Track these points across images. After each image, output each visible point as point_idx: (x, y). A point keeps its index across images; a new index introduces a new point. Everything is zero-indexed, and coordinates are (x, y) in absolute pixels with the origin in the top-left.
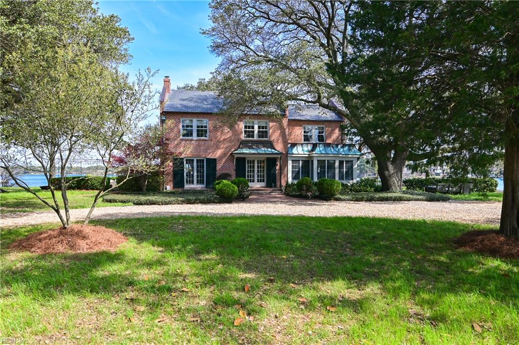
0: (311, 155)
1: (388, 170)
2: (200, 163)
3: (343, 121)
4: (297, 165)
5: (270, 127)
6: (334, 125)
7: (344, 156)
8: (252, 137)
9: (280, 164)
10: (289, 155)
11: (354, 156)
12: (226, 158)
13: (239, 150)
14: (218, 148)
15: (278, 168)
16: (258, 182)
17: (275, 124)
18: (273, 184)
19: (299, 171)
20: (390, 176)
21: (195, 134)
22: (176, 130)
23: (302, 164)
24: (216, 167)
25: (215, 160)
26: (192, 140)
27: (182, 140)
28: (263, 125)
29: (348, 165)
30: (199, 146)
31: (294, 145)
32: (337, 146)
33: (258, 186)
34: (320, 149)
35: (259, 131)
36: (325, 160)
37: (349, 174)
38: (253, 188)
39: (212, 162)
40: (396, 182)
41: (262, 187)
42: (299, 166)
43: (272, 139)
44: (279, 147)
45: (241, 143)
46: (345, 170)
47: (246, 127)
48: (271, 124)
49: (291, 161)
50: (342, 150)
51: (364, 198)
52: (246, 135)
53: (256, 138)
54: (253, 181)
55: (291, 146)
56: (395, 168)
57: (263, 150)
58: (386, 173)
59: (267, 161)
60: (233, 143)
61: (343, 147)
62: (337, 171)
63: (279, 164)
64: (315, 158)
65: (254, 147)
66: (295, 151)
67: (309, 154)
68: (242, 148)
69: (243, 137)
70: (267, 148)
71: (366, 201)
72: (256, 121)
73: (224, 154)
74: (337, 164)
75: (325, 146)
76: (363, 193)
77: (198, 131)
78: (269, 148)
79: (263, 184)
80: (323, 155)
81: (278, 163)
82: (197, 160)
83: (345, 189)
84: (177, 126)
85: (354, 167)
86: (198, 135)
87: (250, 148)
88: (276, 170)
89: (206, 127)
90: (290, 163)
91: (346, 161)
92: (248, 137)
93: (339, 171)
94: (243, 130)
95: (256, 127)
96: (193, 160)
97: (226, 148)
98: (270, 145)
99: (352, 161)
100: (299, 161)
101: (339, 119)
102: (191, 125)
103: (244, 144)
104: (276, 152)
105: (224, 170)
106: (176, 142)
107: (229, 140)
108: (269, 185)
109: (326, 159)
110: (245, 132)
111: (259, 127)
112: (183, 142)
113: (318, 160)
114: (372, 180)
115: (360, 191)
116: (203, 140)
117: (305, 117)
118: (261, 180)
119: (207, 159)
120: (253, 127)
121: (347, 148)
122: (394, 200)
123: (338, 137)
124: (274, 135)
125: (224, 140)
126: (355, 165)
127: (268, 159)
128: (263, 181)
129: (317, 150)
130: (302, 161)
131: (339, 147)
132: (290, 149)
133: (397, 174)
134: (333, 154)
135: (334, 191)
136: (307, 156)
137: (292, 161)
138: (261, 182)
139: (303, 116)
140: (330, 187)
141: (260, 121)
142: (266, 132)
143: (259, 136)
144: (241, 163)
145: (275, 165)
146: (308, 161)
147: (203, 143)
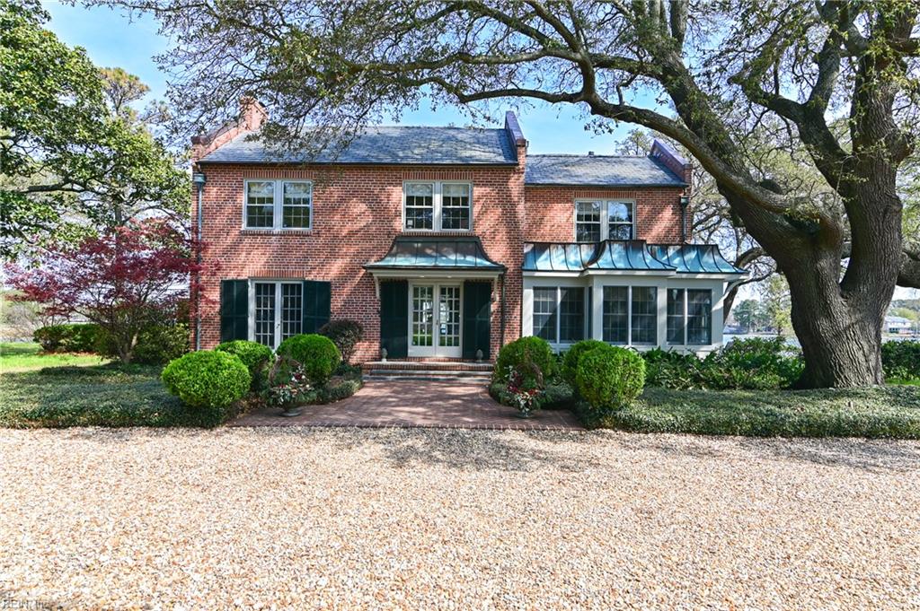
0: (586, 274)
1: (829, 315)
2: (292, 293)
3: (684, 187)
4: (549, 300)
5: (475, 197)
6: (659, 195)
7: (684, 276)
8: (426, 227)
9: (501, 297)
10: (525, 274)
11: (714, 276)
12: (357, 280)
13: (388, 258)
14: (333, 255)
15: (494, 307)
16: (442, 344)
17: (488, 189)
18: (480, 353)
19: (553, 318)
20: (838, 336)
21: (278, 218)
22: (228, 209)
23: (564, 298)
24: (328, 302)
25: (325, 287)
26: (269, 234)
27: (245, 234)
28: (456, 195)
29: (695, 302)
30: (285, 250)
31: (541, 248)
32: (664, 248)
33: (441, 356)
34: (614, 257)
35: (444, 211)
36: (627, 288)
37: (700, 328)
38: (427, 362)
39: (320, 292)
40: (860, 355)
41: (450, 360)
42: (555, 302)
43: (479, 231)
44: (498, 252)
45: (396, 242)
46: (686, 315)
47: (410, 200)
48: (478, 191)
49: (532, 291)
50: (677, 261)
51: (738, 421)
52: (410, 222)
53: (437, 228)
54: (430, 344)
55: (534, 249)
56: (854, 308)
57: (453, 259)
58: (823, 324)
59: (465, 287)
60: (375, 243)
61: (681, 253)
62: (662, 319)
63: (498, 299)
64: (595, 280)
65: (429, 251)
66: (542, 263)
67: (582, 272)
68: (395, 255)
69: (401, 224)
70: (465, 254)
71: (748, 434)
72: (438, 185)
73: (350, 272)
74: (662, 299)
75: (626, 249)
76: (739, 393)
77: (287, 211)
78: (470, 254)
79: (455, 351)
80: (619, 273)
81: (496, 295)
82: (285, 287)
83: (677, 375)
84: (232, 198)
85: (714, 309)
86: (287, 223)
87: (418, 253)
88: (487, 313)
89: (306, 201)
90: (529, 296)
91: (689, 291)
92: (417, 227)
93: (669, 319)
94: (403, 206)
95: (438, 200)
96: (273, 286)
97: (358, 254)
98: (474, 246)
99: (709, 291)
100: (555, 289)
101: (674, 183)
102: (270, 196)
103: (403, 244)
104: (488, 263)
105: (351, 312)
106: (229, 241)
107: (365, 234)
108: (468, 355)
109: (630, 284)
110: (409, 211)
111: (446, 200)
112: (247, 240)
113: (605, 288)
114: (768, 346)
115: (729, 385)
116: (297, 234)
117: (580, 179)
118: (450, 339)
119: (308, 283)
120: (429, 201)
121: (693, 255)
122: (871, 435)
123: (670, 230)
124: (485, 222)
125: (352, 234)
126: (717, 301)
127: (468, 284)
128: (457, 344)
129: (605, 260)
130: (562, 289)
131: (671, 251)
132: (530, 257)
133: (862, 329)
134: (649, 270)
135: (614, 392)
136: (577, 275)
137: (535, 289)
138: (450, 344)
139: (576, 176)
140: (596, 377)
141: (447, 182)
142: (466, 213)
143: (445, 225)
144: (394, 295)
145: (489, 300)
146: (581, 290)
147: (297, 241)
